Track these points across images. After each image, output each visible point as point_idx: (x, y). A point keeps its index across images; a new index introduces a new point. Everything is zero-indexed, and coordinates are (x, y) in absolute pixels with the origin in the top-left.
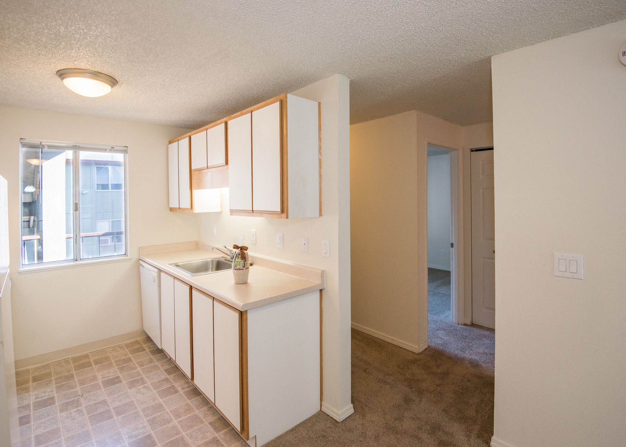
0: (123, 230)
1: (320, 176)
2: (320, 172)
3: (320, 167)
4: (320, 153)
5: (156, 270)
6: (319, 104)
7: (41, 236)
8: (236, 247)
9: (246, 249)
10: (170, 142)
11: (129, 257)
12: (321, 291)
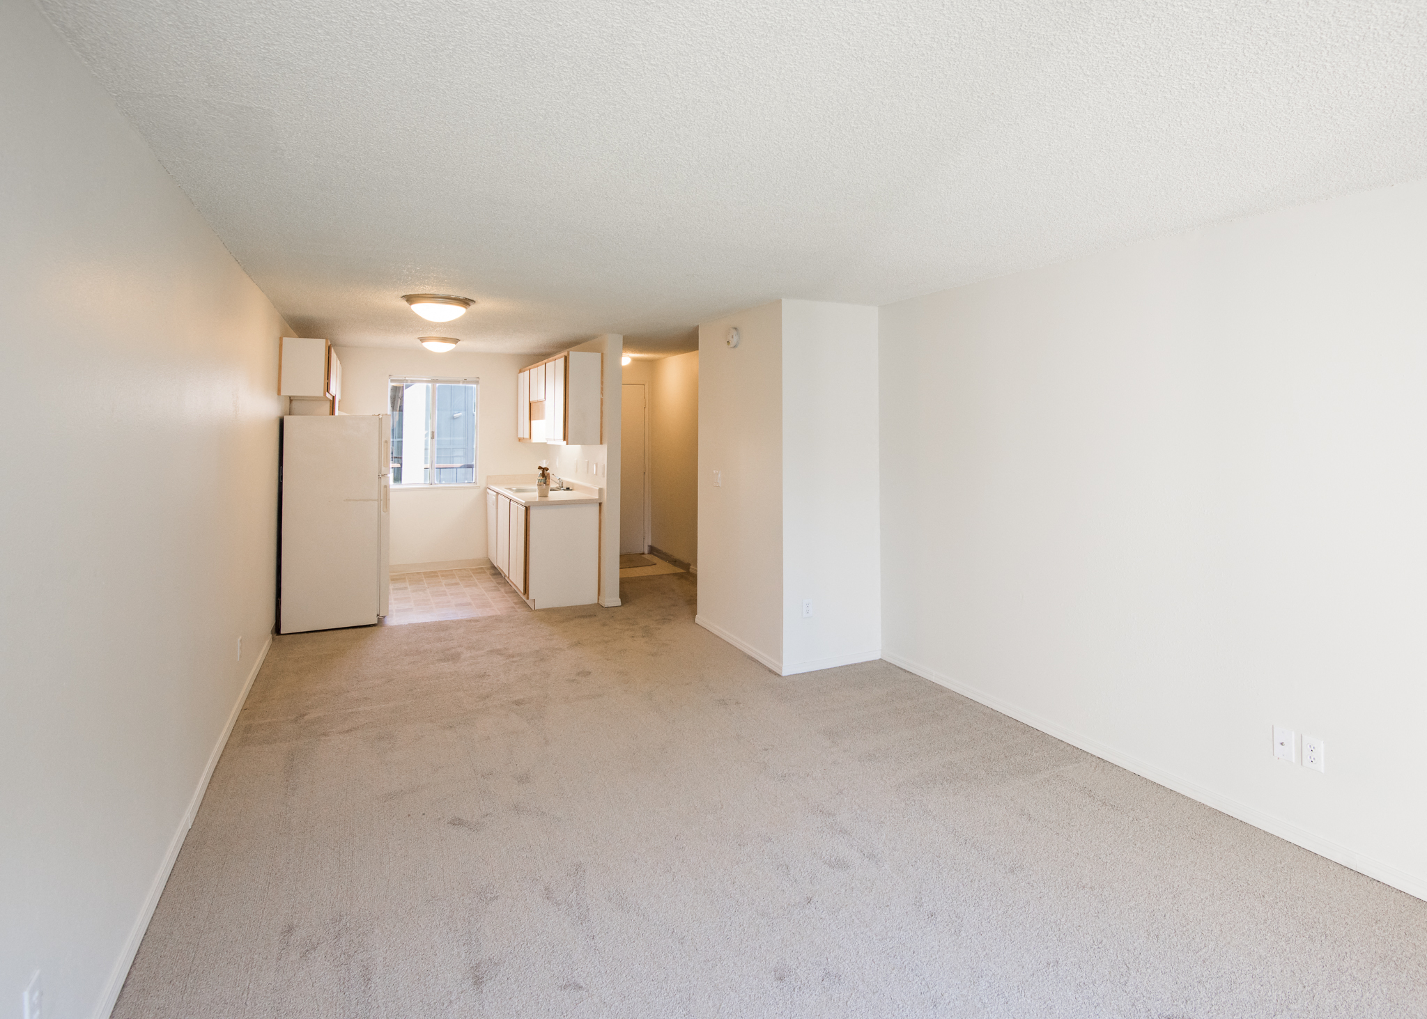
0: (474, 463)
1: (602, 412)
2: (601, 408)
3: (602, 404)
4: (602, 393)
5: (495, 493)
6: (602, 354)
7: (401, 465)
8: (540, 468)
9: (547, 469)
10: (520, 372)
11: (478, 485)
12: (600, 504)
